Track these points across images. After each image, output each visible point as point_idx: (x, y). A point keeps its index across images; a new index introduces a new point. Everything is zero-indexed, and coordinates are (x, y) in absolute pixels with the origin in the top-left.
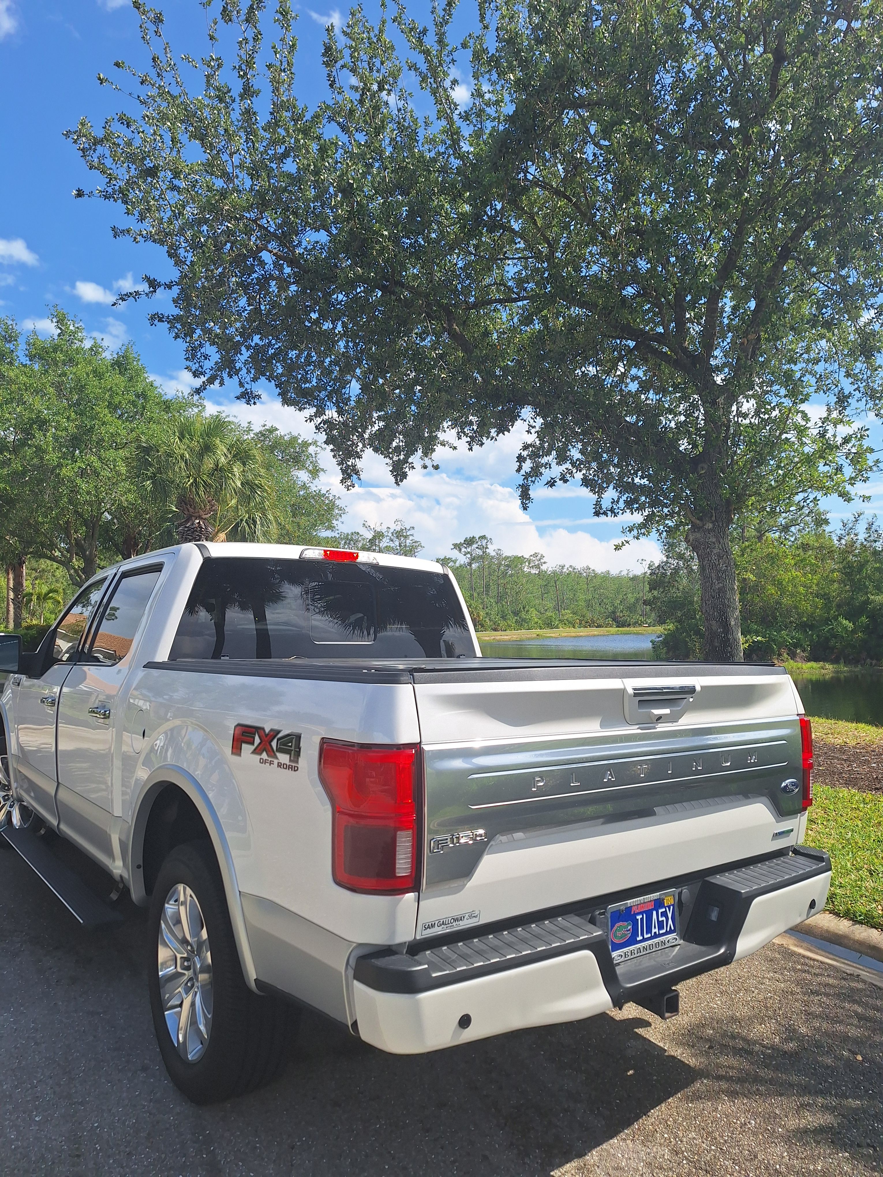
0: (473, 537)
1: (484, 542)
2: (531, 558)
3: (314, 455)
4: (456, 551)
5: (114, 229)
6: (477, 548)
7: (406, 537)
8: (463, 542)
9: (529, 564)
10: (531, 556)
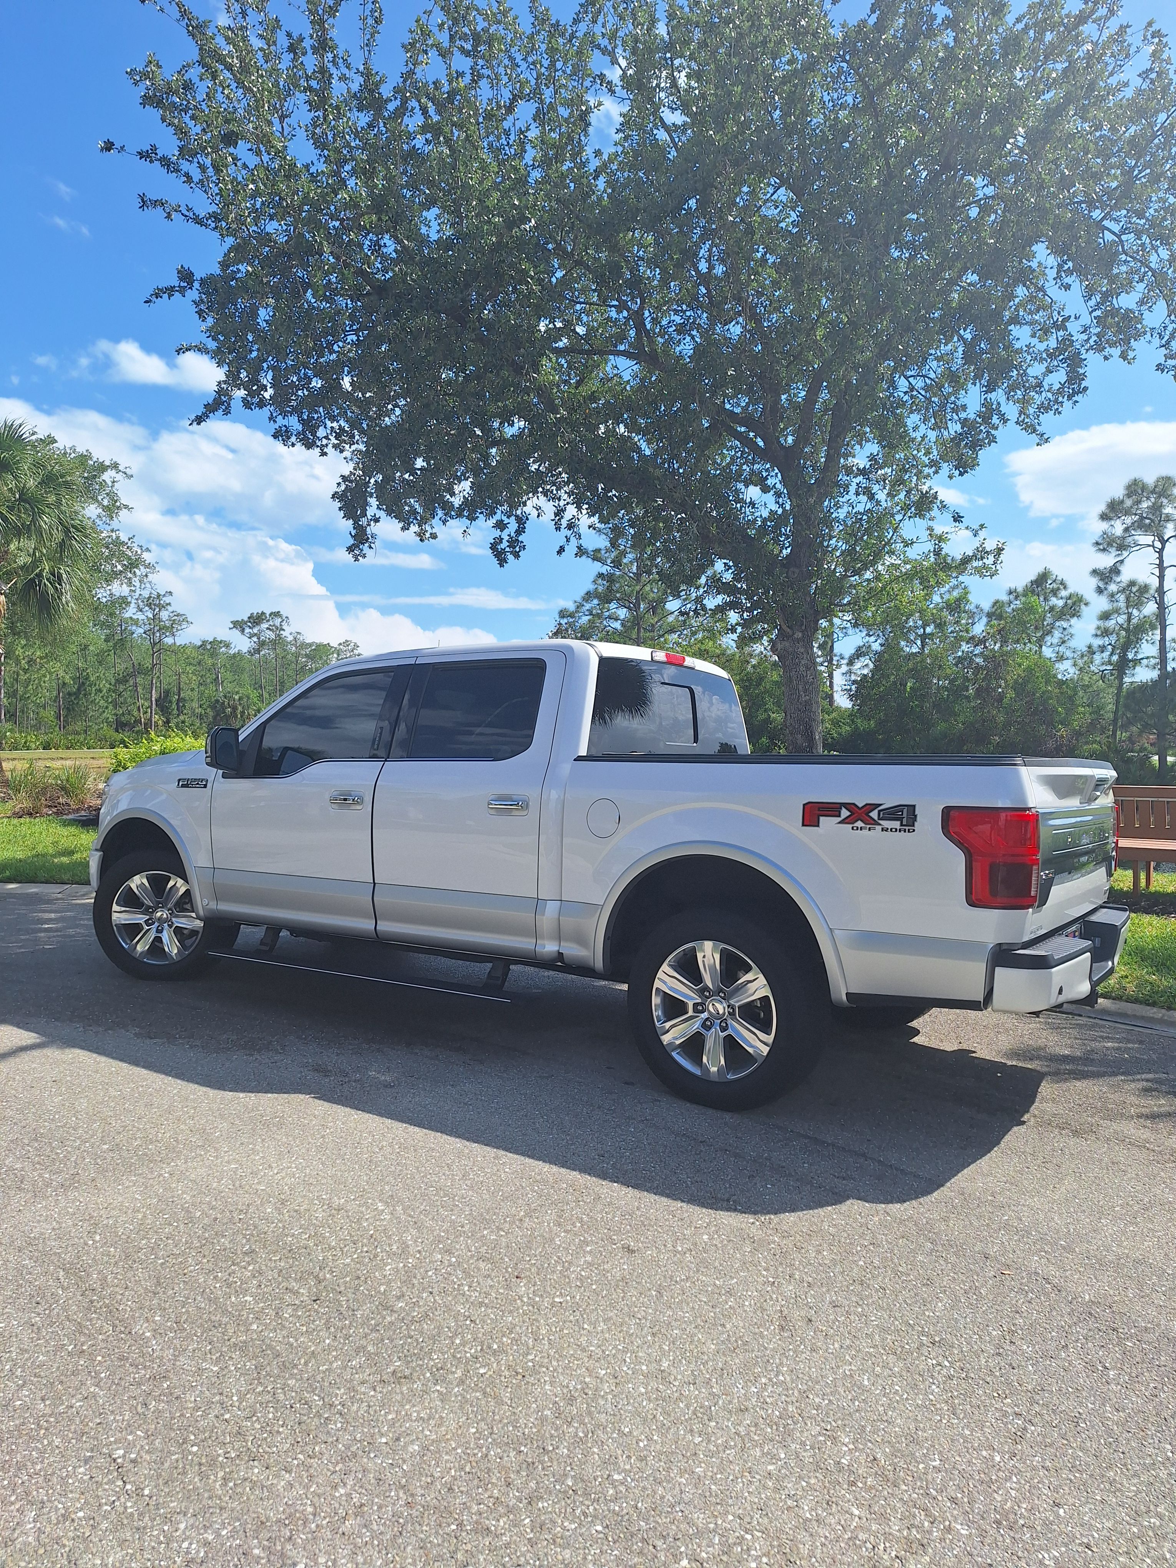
0: (263, 613)
1: (278, 621)
2: (341, 647)
3: (110, 484)
4: (236, 632)
5: (142, 198)
6: (268, 629)
7: (162, 607)
8: (246, 619)
9: (338, 655)
10: (340, 644)
